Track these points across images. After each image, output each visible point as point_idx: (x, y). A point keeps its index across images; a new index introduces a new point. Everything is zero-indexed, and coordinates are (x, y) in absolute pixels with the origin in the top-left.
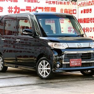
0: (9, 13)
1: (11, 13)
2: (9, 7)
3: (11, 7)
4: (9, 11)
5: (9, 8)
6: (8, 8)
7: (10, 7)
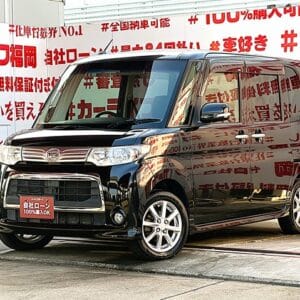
0: (285, 50)
1: (291, 50)
2: (283, 33)
3: (292, 31)
4: (285, 46)
5: (285, 36)
6: (282, 36)
7: (289, 33)
